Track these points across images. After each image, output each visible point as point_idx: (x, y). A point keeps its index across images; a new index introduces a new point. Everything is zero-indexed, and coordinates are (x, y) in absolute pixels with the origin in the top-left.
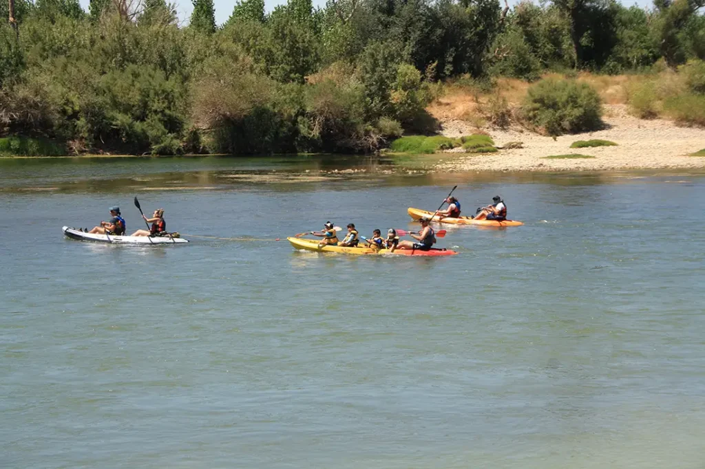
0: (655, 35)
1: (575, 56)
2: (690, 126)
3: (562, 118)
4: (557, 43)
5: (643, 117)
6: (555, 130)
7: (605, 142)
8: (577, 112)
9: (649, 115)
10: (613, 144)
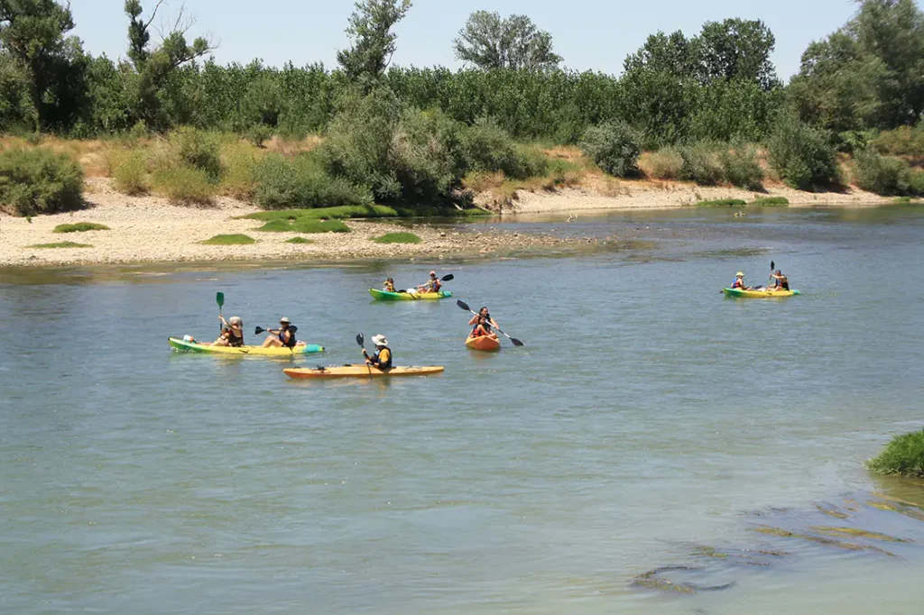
0: (131, 92)
1: (36, 116)
2: (187, 205)
3: (35, 194)
4: (14, 100)
5: (132, 194)
6: (27, 209)
7: (95, 225)
8: (55, 188)
9: (137, 190)
10: (105, 228)
